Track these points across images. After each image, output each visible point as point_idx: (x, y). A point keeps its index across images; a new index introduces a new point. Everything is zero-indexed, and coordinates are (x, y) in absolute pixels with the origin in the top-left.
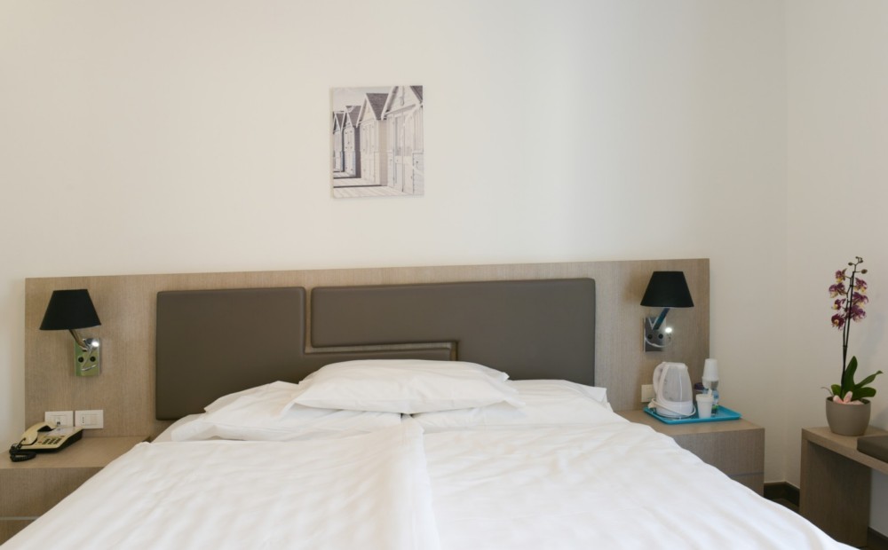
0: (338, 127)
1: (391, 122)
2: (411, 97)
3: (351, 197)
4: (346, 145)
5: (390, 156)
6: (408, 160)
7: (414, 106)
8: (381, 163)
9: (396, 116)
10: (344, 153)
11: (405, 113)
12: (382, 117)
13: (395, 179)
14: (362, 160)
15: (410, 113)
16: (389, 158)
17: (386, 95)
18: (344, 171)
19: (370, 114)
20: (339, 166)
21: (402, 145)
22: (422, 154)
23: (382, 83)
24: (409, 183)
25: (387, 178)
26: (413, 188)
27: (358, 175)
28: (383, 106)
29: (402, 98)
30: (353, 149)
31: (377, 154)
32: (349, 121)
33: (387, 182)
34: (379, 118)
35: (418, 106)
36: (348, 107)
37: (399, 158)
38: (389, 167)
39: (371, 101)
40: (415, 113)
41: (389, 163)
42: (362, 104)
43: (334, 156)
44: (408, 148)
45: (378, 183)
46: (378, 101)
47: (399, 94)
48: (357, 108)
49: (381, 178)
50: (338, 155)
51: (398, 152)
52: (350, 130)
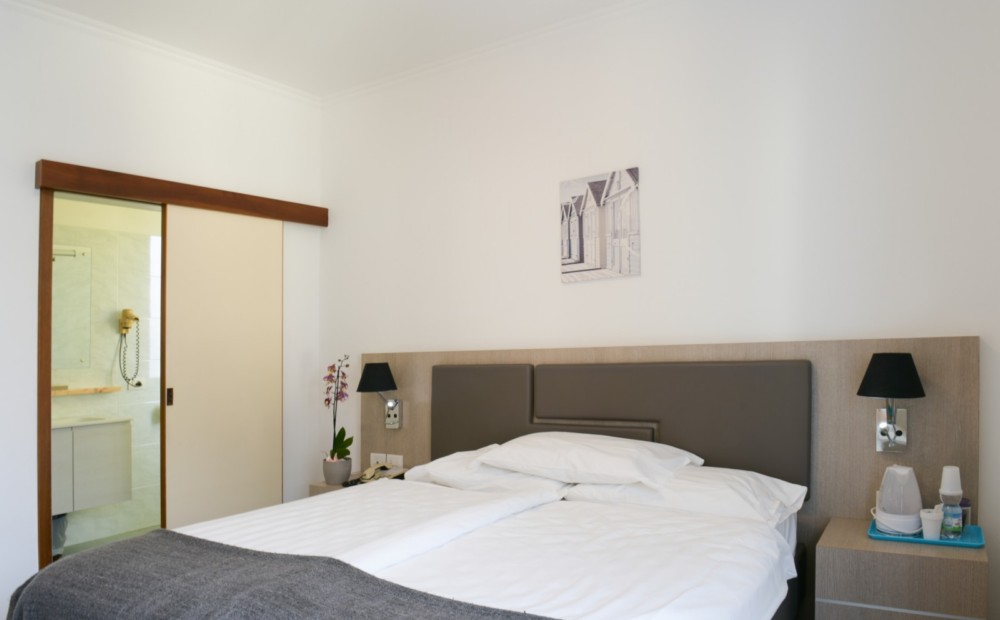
0: (565, 218)
1: (609, 207)
2: (628, 180)
3: (576, 281)
4: (572, 233)
5: (609, 240)
6: (624, 242)
7: (629, 188)
8: (601, 250)
9: (614, 200)
10: (570, 240)
11: (622, 197)
12: (602, 203)
13: (613, 262)
14: (585, 246)
15: (626, 196)
16: (608, 242)
17: (604, 182)
18: (570, 257)
19: (591, 201)
20: (566, 254)
21: (619, 228)
22: (639, 234)
23: (599, 171)
24: (625, 264)
25: (606, 261)
26: (632, 269)
27: (581, 260)
28: (601, 193)
29: (619, 182)
30: (577, 237)
31: (598, 239)
32: (574, 211)
33: (606, 265)
34: (598, 205)
35: (633, 188)
36: (573, 198)
37: (616, 241)
38: (608, 250)
39: (592, 190)
40: (630, 195)
41: (608, 246)
42: (584, 193)
43: (562, 244)
44: (625, 230)
45: (598, 266)
46: (597, 188)
47: (616, 179)
48: (581, 198)
49: (601, 262)
50: (566, 243)
51: (615, 235)
52: (575, 219)
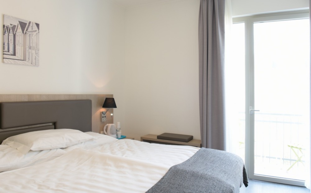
0: (6, 32)
1: (28, 35)
2: (35, 28)
3: (12, 64)
4: (10, 41)
5: (27, 49)
6: (34, 52)
7: (36, 31)
8: (24, 51)
9: (30, 33)
10: (9, 44)
11: (33, 33)
12: (25, 32)
13: (29, 59)
14: (16, 48)
15: (35, 33)
16: (27, 50)
17: (26, 24)
18: (8, 52)
19: (20, 30)
20: (6, 49)
21: (31, 45)
22: (39, 50)
23: (26, 19)
24: (34, 61)
25: (26, 58)
26: (35, 63)
27: (14, 54)
28: (25, 28)
29: (32, 27)
30: (13, 43)
31: (22, 47)
32: (11, 31)
33: (26, 59)
34: (23, 32)
35: (37, 32)
36: (11, 25)
37: (30, 50)
38: (27, 53)
39: (20, 25)
40: (37, 34)
41: (27, 51)
42: (17, 25)
43: (4, 44)
44: (34, 47)
45: (23, 59)
46: (23, 25)
47: (31, 25)
48: (15, 26)
49: (24, 58)
50: (6, 44)
51: (30, 48)
52: (11, 35)
